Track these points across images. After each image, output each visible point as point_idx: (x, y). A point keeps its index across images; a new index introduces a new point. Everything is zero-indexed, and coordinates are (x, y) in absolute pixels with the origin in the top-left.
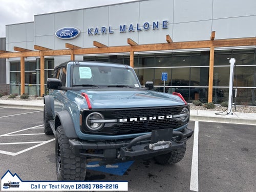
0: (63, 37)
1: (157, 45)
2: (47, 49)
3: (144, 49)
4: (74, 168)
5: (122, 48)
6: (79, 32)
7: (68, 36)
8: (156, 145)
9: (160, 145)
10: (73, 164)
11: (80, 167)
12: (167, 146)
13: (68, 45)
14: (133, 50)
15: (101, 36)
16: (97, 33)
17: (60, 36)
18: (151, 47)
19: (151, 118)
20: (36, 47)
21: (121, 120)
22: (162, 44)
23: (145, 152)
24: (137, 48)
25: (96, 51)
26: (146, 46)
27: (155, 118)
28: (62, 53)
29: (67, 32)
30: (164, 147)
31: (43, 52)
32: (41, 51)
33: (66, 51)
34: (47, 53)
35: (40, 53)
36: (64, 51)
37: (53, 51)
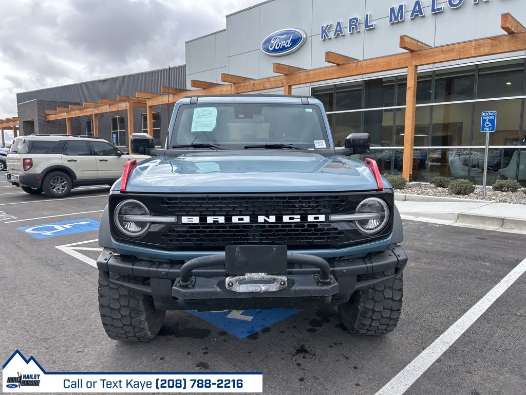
0: (275, 51)
1: (478, 43)
2: (245, 79)
3: (442, 57)
4: (116, 306)
5: (388, 62)
6: (304, 36)
7: (284, 48)
8: (241, 282)
9: (252, 282)
10: (115, 299)
11: (128, 306)
12: (273, 288)
13: (278, 68)
14: (415, 63)
15: (348, 38)
16: (339, 33)
17: (268, 50)
18: (461, 49)
19: (261, 219)
20: (225, 77)
21: (185, 220)
22: (490, 38)
23: (217, 293)
24: (425, 56)
25: (332, 73)
26: (448, 49)
27: (272, 219)
28: (268, 85)
29: (281, 40)
30: (263, 288)
31: (237, 85)
32: (234, 83)
33: (275, 79)
34: (244, 86)
35: (233, 88)
36: (272, 79)
37: (253, 82)
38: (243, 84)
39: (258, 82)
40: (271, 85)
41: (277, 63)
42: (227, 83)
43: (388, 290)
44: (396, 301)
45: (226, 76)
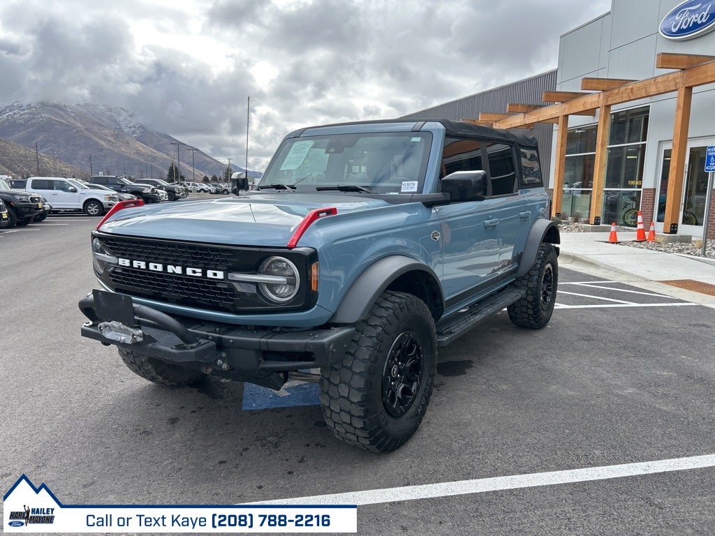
0: (680, 31)
2: (621, 83)
7: (695, 27)
12: (129, 340)
13: (666, 61)
17: (670, 33)
20: (588, 82)
21: (120, 262)
27: (179, 270)
28: (653, 90)
29: (692, 14)
30: (123, 338)
31: (608, 93)
32: (604, 91)
33: (665, 78)
34: (617, 94)
35: (601, 98)
36: (660, 80)
37: (630, 87)
38: (616, 91)
39: (638, 85)
40: (657, 88)
41: (663, 54)
42: (595, 92)
43: (343, 385)
44: (354, 403)
45: (590, 80)
